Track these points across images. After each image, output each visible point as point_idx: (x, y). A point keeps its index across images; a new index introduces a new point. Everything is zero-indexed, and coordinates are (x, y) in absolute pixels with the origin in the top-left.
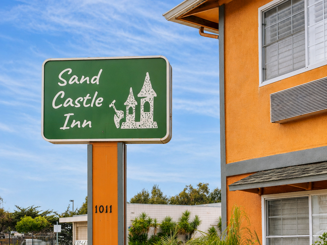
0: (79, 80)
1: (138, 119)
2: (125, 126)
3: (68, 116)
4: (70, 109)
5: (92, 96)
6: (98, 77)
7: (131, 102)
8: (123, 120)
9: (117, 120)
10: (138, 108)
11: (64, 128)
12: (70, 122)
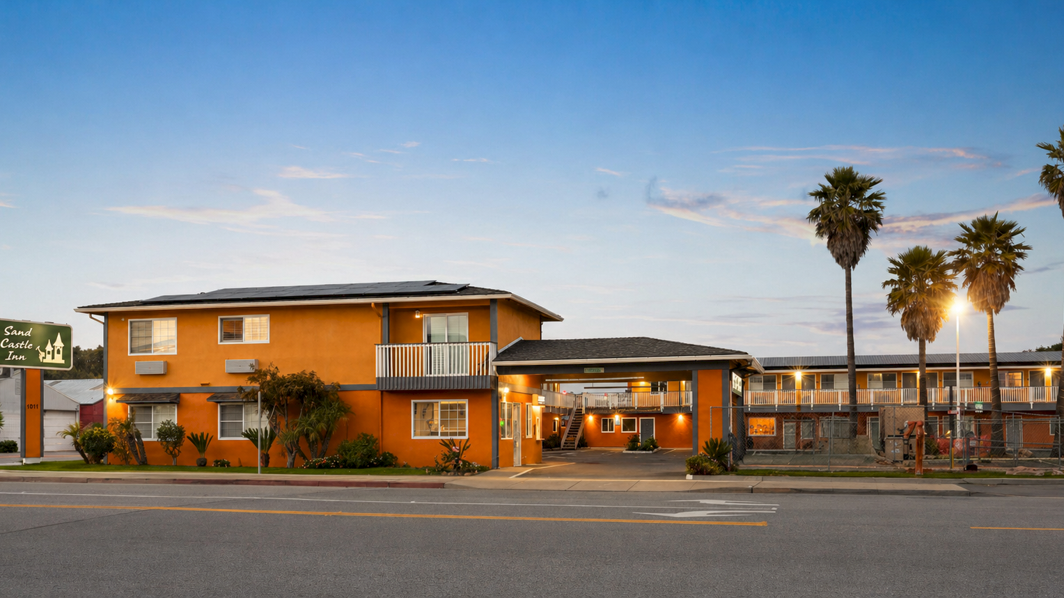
0: (17, 332)
1: (53, 358)
2: (45, 361)
3: (11, 352)
4: (11, 349)
5: (25, 343)
6: (30, 332)
7: (49, 348)
8: (44, 358)
9: (41, 358)
10: (53, 351)
11: (9, 359)
12: (11, 357)
